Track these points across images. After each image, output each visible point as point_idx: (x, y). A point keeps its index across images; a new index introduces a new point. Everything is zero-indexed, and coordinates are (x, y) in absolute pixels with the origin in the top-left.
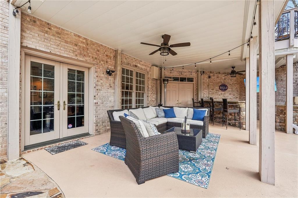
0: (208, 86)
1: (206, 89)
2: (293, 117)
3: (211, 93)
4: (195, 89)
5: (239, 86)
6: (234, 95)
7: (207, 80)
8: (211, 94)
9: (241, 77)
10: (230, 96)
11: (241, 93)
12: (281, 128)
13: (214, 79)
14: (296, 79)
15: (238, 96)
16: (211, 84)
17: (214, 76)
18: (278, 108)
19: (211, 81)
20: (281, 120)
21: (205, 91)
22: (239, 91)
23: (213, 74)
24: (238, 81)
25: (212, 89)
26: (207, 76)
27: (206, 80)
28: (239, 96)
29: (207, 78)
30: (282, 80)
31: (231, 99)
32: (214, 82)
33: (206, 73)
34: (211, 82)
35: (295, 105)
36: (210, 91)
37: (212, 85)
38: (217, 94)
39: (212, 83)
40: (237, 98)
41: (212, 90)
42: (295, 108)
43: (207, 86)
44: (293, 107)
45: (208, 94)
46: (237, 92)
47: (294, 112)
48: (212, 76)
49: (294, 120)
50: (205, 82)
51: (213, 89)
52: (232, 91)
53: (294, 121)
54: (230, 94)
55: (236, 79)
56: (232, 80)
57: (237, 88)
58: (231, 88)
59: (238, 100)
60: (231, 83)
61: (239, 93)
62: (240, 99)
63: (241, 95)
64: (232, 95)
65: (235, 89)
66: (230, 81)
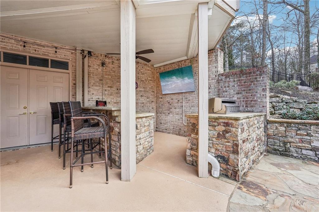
0: (100, 80)
1: (97, 86)
2: (209, 139)
3: (106, 93)
4: (71, 84)
5: (155, 84)
6: (147, 98)
7: (100, 70)
8: (108, 95)
9: (157, 71)
10: (141, 99)
11: (158, 95)
12: (193, 161)
13: (113, 69)
14: (216, 72)
15: (154, 100)
16: (106, 76)
17: (112, 64)
18: (189, 120)
19: (106, 72)
20: (193, 145)
21: (95, 90)
23: (110, 60)
24: (154, 77)
25: (108, 87)
26: (99, 62)
27: (97, 69)
29: (99, 65)
31: (143, 103)
32: (113, 74)
33: (97, 57)
34: (108, 73)
35: (213, 113)
36: (106, 90)
37: (110, 79)
39: (109, 75)
40: (152, 102)
41: (109, 89)
42: (212, 121)
43: (98, 80)
44: (209, 118)
45: (101, 94)
46: (152, 93)
47: (211, 128)
48: (109, 63)
49: (211, 145)
50: (95, 72)
51: (111, 87)
52: (145, 91)
53: (211, 147)
54: (142, 96)
55: (150, 73)
56: (144, 74)
57: (152, 87)
58: (144, 86)
59: (155, 105)
60: (144, 79)
61: (155, 95)
62: (157, 104)
63: (157, 97)
64: (144, 98)
65: (149, 88)
66: (141, 75)
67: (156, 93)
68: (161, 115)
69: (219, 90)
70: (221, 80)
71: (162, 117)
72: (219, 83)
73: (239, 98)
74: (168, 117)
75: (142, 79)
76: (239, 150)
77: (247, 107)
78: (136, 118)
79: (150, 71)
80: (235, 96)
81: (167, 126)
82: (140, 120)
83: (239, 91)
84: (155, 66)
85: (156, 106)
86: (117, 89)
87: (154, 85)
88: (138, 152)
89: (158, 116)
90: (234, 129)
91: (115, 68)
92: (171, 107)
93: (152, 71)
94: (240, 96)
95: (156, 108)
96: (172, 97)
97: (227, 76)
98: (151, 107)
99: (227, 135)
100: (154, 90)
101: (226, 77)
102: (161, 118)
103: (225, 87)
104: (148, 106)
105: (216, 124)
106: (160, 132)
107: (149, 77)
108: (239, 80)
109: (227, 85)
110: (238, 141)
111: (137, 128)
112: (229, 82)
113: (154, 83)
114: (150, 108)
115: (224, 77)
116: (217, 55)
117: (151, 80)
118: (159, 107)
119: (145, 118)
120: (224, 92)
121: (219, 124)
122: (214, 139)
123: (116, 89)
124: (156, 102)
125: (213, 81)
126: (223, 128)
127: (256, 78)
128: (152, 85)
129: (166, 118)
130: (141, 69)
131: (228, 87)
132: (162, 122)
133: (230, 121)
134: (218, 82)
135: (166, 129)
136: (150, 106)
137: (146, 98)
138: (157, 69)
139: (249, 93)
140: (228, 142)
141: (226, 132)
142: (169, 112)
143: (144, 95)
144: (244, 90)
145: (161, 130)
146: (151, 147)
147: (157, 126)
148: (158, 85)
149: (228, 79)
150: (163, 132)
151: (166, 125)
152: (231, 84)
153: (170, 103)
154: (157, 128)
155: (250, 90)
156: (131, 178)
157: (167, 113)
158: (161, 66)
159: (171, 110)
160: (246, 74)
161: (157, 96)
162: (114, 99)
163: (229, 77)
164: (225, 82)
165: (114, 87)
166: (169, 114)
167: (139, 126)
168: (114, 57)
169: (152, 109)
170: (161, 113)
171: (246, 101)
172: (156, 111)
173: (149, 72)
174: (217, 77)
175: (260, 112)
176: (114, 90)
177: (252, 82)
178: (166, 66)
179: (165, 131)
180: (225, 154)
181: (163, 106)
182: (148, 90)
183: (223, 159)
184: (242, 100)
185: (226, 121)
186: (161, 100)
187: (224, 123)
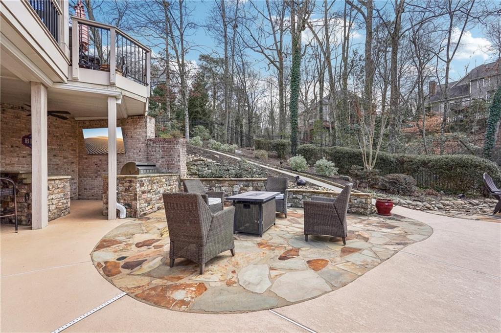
6: (65, 158)
9: (80, 125)
10: (54, 160)
11: (81, 154)
14: (145, 137)
22: (77, 150)
28: (77, 159)
30: (132, 137)
31: (58, 165)
38: (15, 154)
40: (73, 163)
46: (72, 152)
49: (119, 197)
52: (60, 150)
53: (119, 199)
54: (55, 156)
55: (69, 127)
56: (59, 128)
57: (72, 144)
58: (58, 143)
59: (76, 167)
60: (58, 135)
61: (77, 155)
62: (79, 165)
63: (80, 158)
64: (60, 158)
65: (66, 146)
66: (54, 130)
67: (79, 153)
68: (85, 179)
69: (148, 153)
70: (150, 145)
71: (87, 181)
72: (148, 147)
73: (163, 162)
74: (95, 181)
75: (56, 134)
76: (138, 198)
77: (168, 169)
78: (48, 180)
79: (69, 124)
80: (160, 160)
81: (94, 192)
82: (53, 182)
83: (163, 155)
84: (76, 119)
85: (79, 169)
86: (12, 147)
87: (76, 142)
88: (50, 211)
89: (81, 181)
90: (134, 184)
91: (7, 118)
92: (99, 169)
93: (72, 124)
94: (163, 160)
95: (79, 171)
96: (100, 158)
97: (154, 141)
98: (70, 169)
99: (131, 189)
100: (75, 149)
101: (153, 143)
102: (85, 183)
103: (153, 151)
104: (65, 169)
105: (124, 182)
106: (85, 200)
107: (68, 132)
108: (163, 147)
109: (154, 150)
110: (136, 192)
111: (49, 189)
112: (156, 147)
113: (76, 139)
114: (69, 171)
115: (152, 143)
116: (146, 122)
117: (70, 136)
118: (83, 169)
119: (58, 181)
120: (152, 156)
121: (126, 182)
122: (123, 193)
123: (10, 147)
124: (79, 163)
125: (143, 145)
126: (129, 184)
127: (174, 146)
128: (72, 142)
129: (93, 183)
130: (54, 122)
131: (155, 151)
132: (88, 187)
133: (133, 179)
134: (147, 145)
135: (93, 196)
136: (68, 169)
137: (62, 158)
138: (79, 123)
139: (170, 158)
140: (131, 193)
141: (130, 186)
142: (96, 175)
143: (58, 155)
144: (166, 155)
145: (85, 197)
146: (66, 208)
147: (80, 193)
148: (82, 143)
149: (155, 144)
150: (88, 199)
151: (92, 191)
152: (158, 149)
153: (98, 165)
154: (79, 195)
155: (170, 155)
156: (42, 226)
157: (94, 177)
158: (86, 120)
159: (99, 173)
160: (168, 142)
161: (79, 156)
162: (5, 159)
163: (155, 142)
164: (153, 147)
165: (7, 144)
166: (96, 177)
167: (51, 187)
168: (5, 104)
169: (72, 173)
170: (85, 177)
171: (168, 164)
172: (79, 175)
173: (67, 125)
174: (146, 142)
175: (177, 173)
176: (6, 148)
177: (171, 149)
178: (92, 122)
179: (92, 197)
180: (129, 202)
181: (89, 168)
182: (65, 148)
183: (128, 206)
184: (165, 163)
185: (130, 179)
186: (85, 160)
187: (129, 180)
